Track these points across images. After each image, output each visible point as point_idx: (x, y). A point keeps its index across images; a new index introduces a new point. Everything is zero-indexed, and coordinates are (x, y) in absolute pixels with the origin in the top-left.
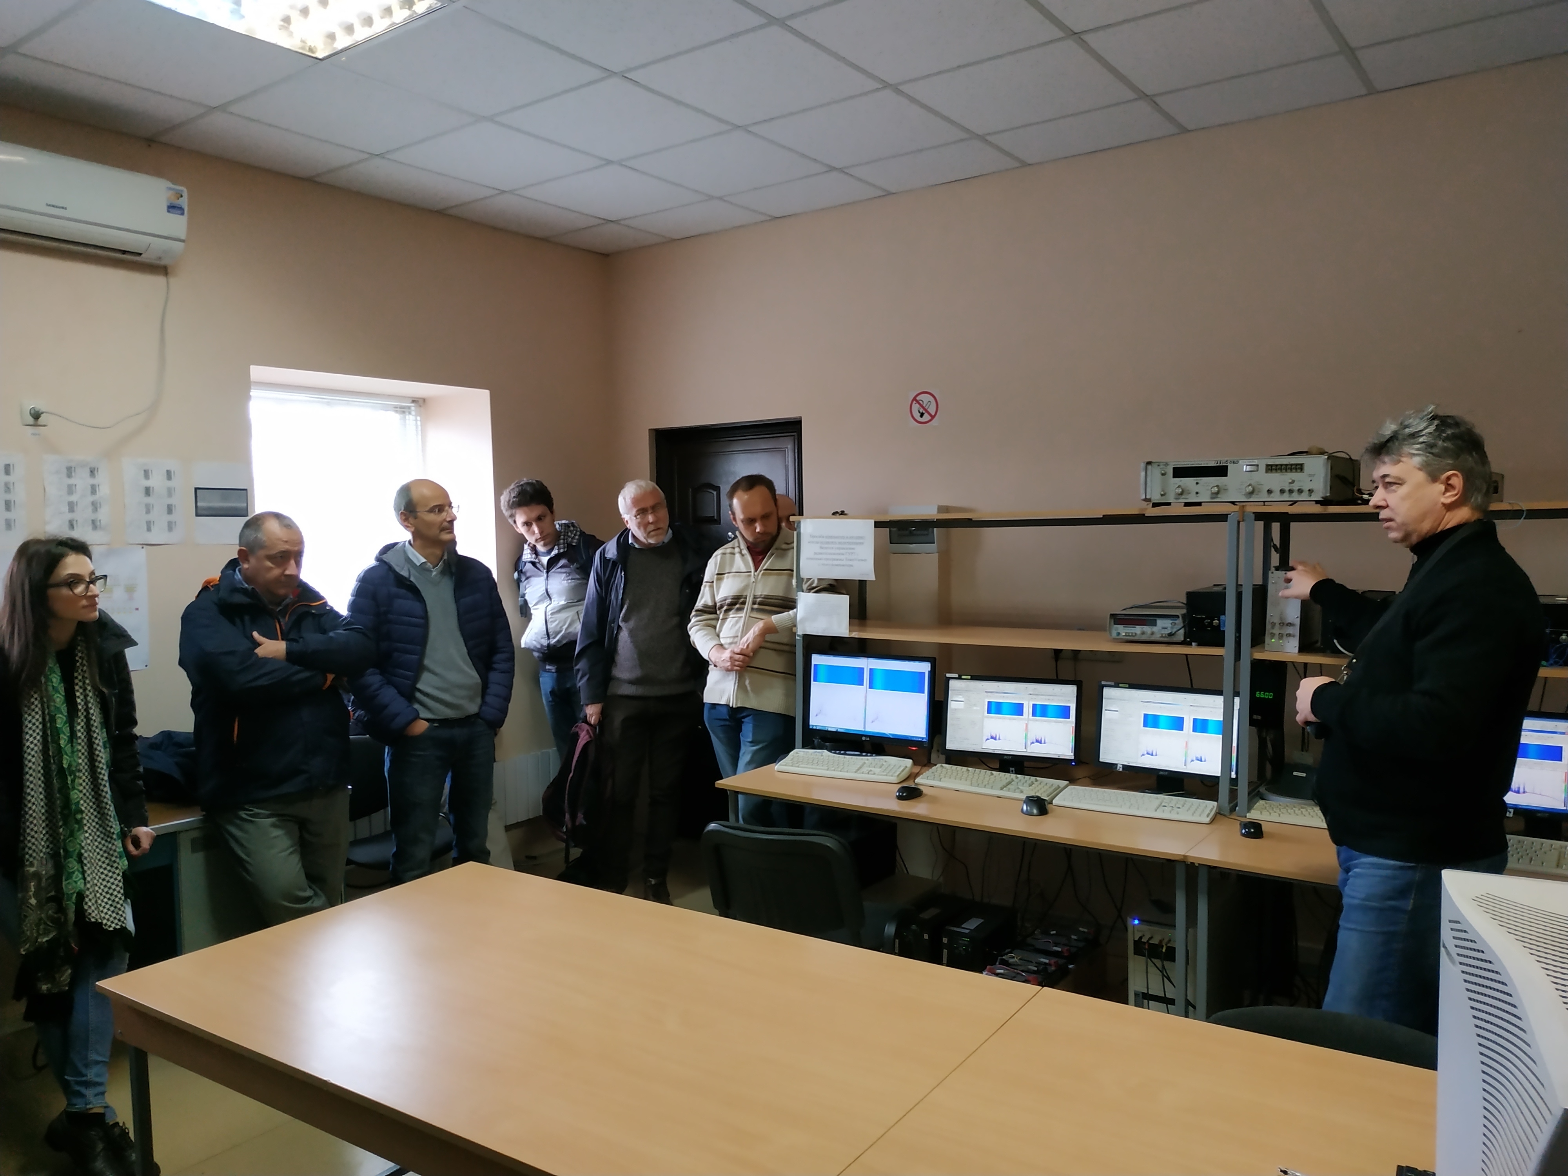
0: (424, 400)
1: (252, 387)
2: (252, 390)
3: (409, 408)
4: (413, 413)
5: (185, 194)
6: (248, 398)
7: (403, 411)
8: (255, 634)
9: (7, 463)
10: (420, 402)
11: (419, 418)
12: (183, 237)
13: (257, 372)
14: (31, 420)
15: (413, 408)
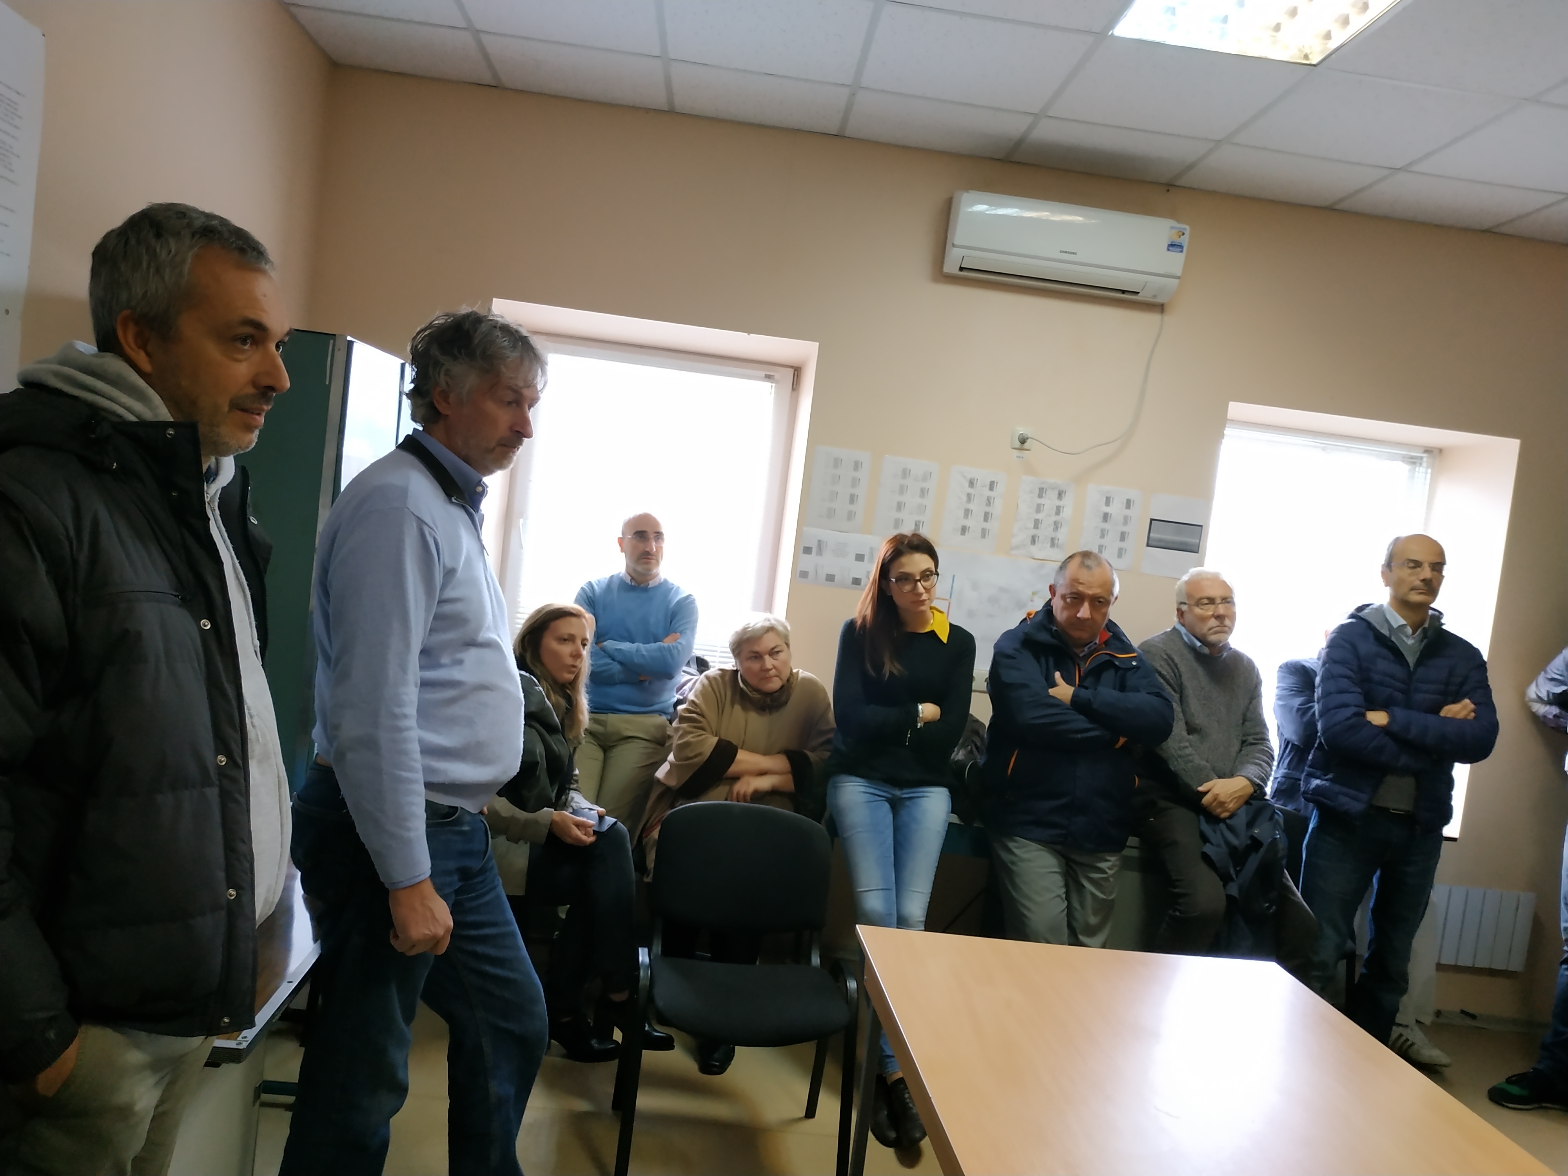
0: (1441, 450)
1: (1227, 425)
2: (1226, 429)
3: (1422, 458)
4: (1424, 464)
5: (1187, 233)
6: (1222, 435)
7: (1413, 461)
8: (1057, 675)
9: (993, 480)
10: (1435, 453)
11: (1429, 471)
12: (1179, 275)
13: (1236, 409)
14: (1017, 444)
15: (1425, 459)
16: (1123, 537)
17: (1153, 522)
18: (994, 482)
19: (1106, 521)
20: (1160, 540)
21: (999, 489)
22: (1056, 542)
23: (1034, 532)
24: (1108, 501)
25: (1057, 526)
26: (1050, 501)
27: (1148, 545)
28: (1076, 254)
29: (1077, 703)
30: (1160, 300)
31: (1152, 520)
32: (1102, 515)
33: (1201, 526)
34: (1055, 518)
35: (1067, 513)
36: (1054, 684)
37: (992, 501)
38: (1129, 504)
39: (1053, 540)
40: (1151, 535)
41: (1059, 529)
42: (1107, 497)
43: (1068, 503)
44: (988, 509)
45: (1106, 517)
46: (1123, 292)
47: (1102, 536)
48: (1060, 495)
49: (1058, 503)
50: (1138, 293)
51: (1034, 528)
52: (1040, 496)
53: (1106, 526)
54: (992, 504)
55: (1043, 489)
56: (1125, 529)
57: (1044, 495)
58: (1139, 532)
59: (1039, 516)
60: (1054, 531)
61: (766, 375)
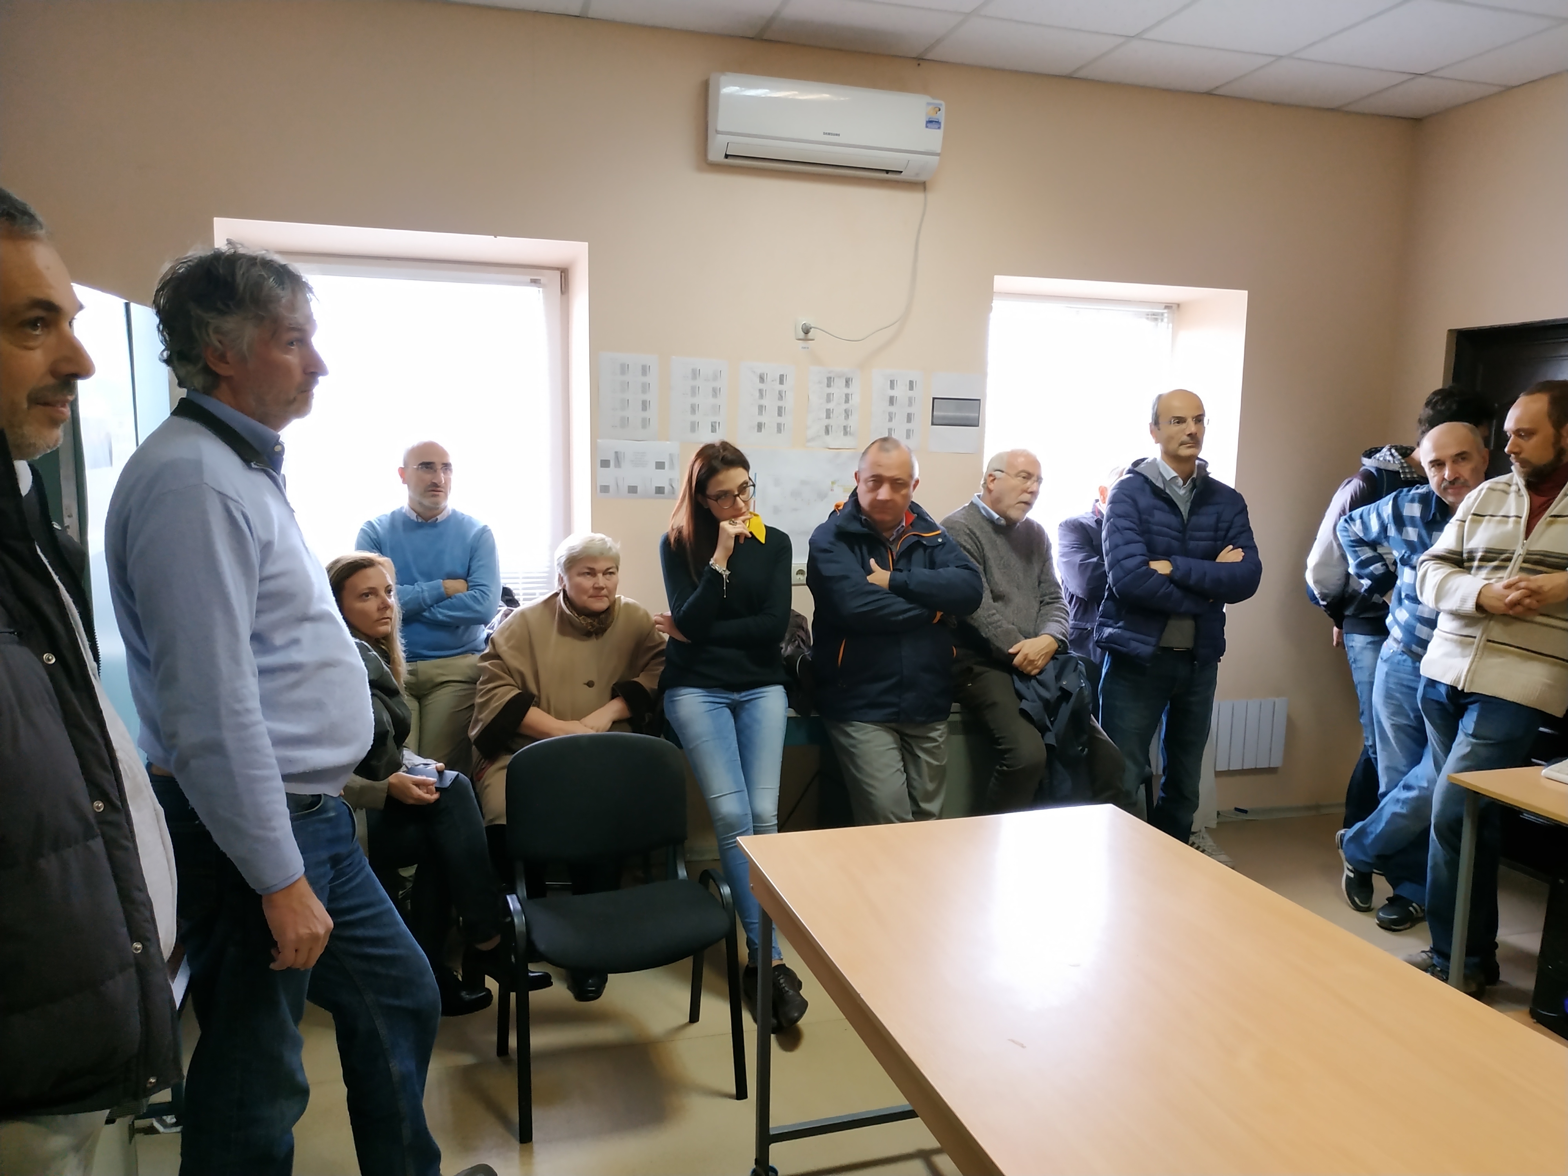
0: (1178, 305)
1: (994, 298)
2: (994, 301)
3: (1162, 314)
4: (1166, 320)
5: (943, 109)
6: (990, 309)
7: (1155, 317)
8: (872, 561)
9: (782, 373)
10: (1173, 307)
11: (1171, 325)
12: (939, 151)
13: (1001, 282)
14: (801, 335)
15: (1166, 315)
16: (909, 418)
17: (935, 400)
18: (783, 375)
19: (893, 405)
20: (944, 418)
21: (789, 382)
22: (849, 429)
23: (827, 422)
24: (892, 384)
25: (847, 414)
26: (838, 389)
27: (933, 424)
28: (839, 135)
29: (895, 587)
30: (922, 178)
31: (934, 399)
32: (888, 399)
33: (979, 400)
34: (845, 406)
35: (855, 400)
36: (870, 572)
37: (784, 395)
38: (911, 385)
39: (845, 428)
40: (935, 413)
41: (850, 416)
42: (891, 381)
43: (855, 389)
44: (780, 404)
45: (892, 401)
46: (887, 172)
47: (891, 420)
48: (848, 382)
49: (846, 391)
50: (901, 172)
51: (826, 418)
52: (829, 386)
53: (892, 409)
54: (784, 397)
55: (831, 378)
56: (910, 410)
57: (832, 384)
58: (923, 412)
59: (830, 406)
60: (845, 419)
61: (531, 279)
